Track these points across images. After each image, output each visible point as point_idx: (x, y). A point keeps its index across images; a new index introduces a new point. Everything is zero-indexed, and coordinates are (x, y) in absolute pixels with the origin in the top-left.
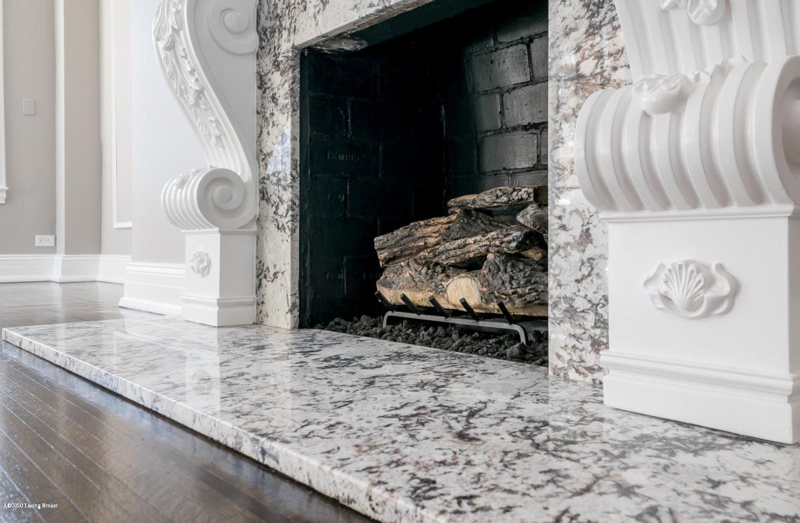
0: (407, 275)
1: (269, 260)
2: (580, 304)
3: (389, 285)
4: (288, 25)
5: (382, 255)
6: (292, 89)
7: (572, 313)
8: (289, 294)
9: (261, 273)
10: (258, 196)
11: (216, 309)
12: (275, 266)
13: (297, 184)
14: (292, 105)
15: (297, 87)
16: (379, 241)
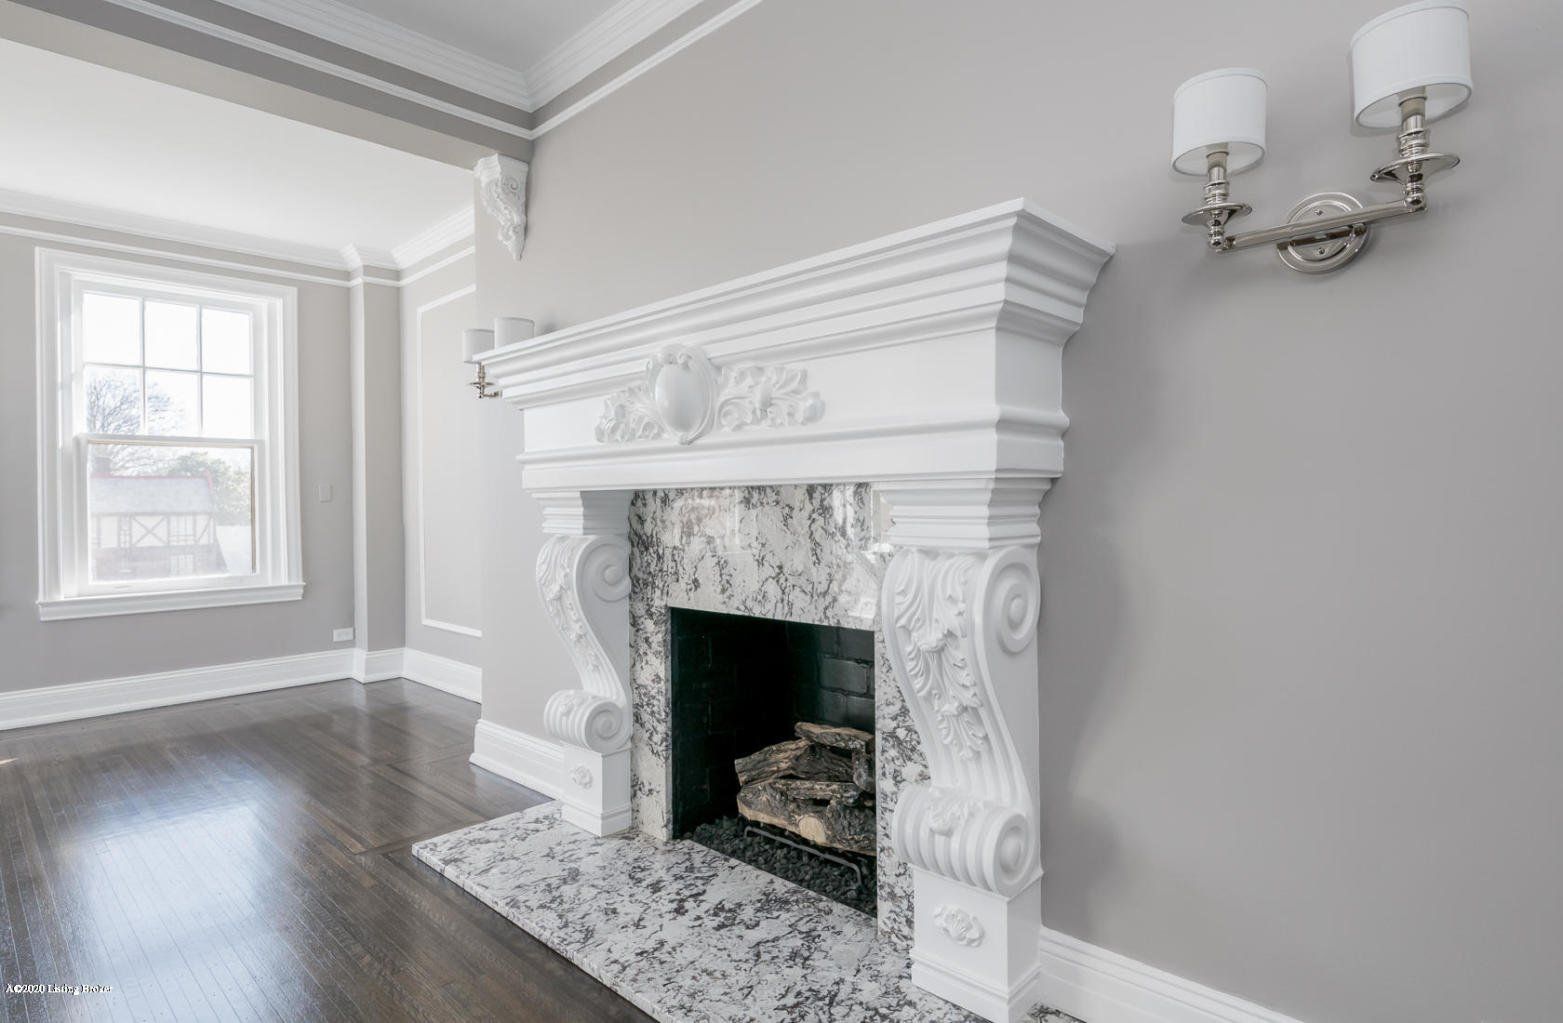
0: (764, 799)
1: (645, 776)
2: (898, 892)
3: (749, 804)
4: (661, 586)
5: (742, 778)
6: (665, 641)
7: (892, 896)
8: (665, 811)
9: (636, 786)
10: (632, 719)
11: (600, 822)
12: (650, 784)
13: (670, 718)
14: (665, 653)
15: (669, 638)
16: (739, 763)
